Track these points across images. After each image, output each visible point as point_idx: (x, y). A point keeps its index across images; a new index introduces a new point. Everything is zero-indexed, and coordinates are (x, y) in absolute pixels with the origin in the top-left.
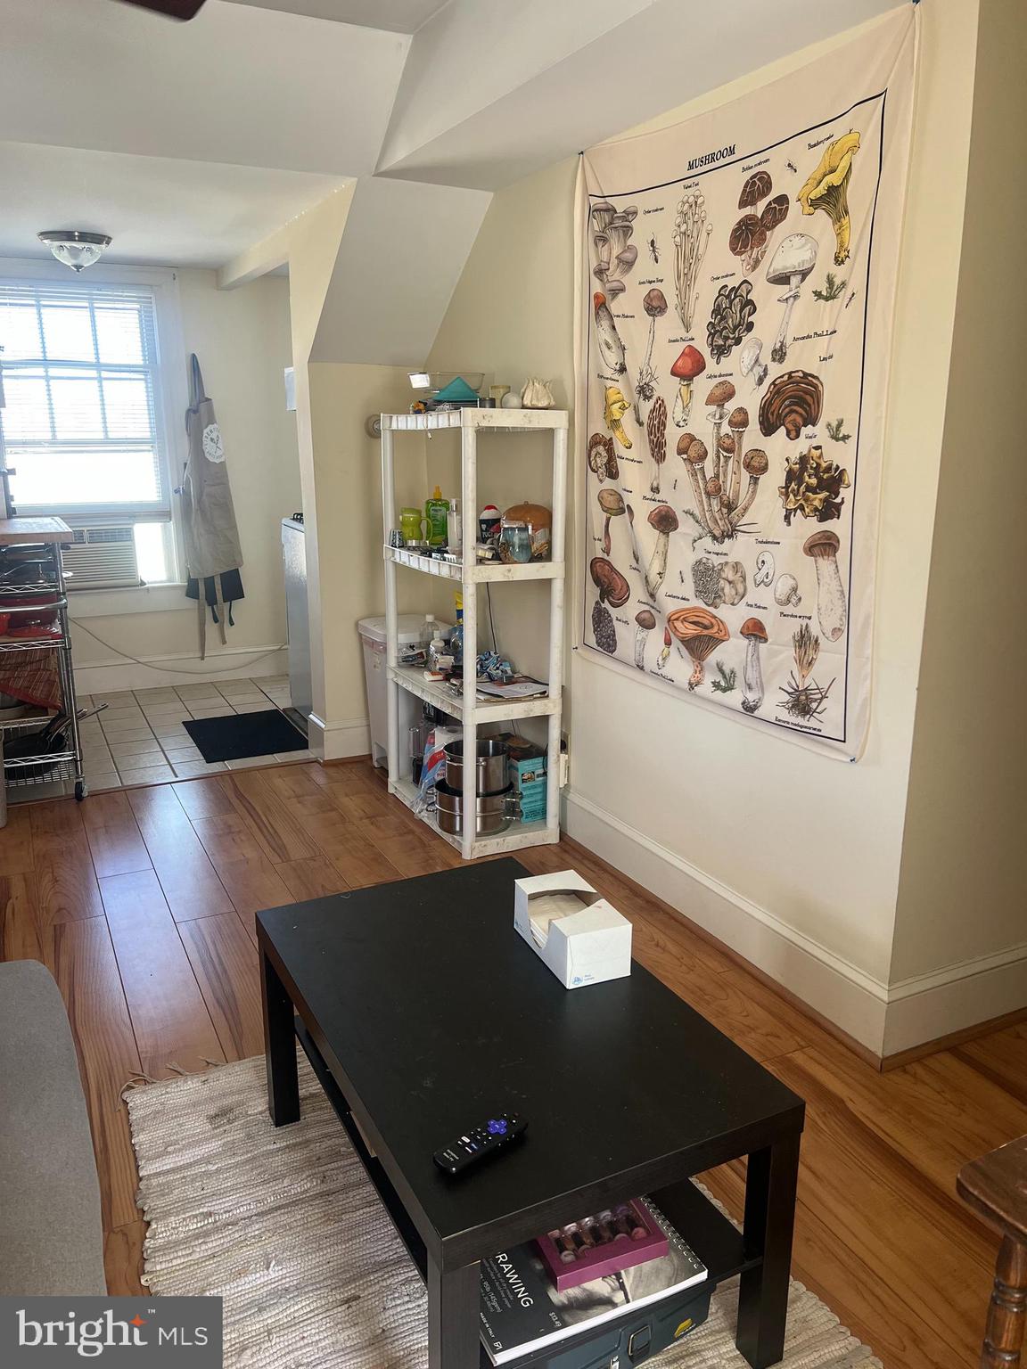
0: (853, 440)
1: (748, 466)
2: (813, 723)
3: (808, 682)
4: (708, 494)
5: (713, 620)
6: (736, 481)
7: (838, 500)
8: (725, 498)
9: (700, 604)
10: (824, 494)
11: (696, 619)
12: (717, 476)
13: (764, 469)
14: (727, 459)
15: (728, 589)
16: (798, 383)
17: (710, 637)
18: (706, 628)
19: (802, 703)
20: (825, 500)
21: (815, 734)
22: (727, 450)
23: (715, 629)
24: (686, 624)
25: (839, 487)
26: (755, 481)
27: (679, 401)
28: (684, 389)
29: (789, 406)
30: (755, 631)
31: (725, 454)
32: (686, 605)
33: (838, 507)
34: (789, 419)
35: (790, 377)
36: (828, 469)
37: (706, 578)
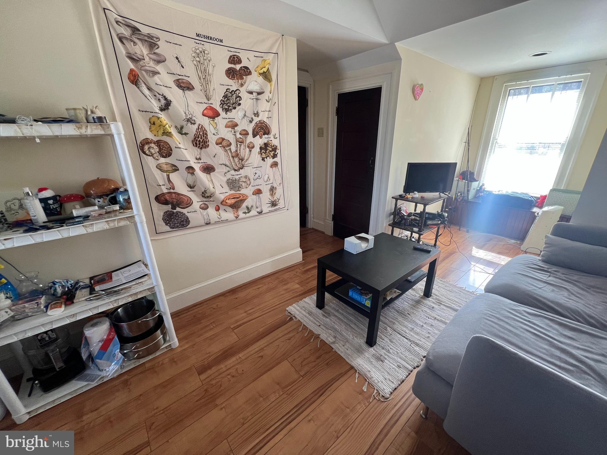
0: (278, 139)
1: (248, 147)
2: (278, 207)
3: (275, 198)
4: (233, 157)
5: (240, 195)
6: (244, 152)
7: (276, 153)
8: (240, 157)
9: (233, 192)
10: (273, 152)
11: (233, 197)
12: (237, 151)
13: (253, 147)
14: (240, 145)
15: (243, 184)
16: (262, 123)
17: (241, 200)
18: (238, 198)
19: (274, 204)
20: (274, 154)
21: (279, 208)
22: (241, 143)
23: (242, 197)
24: (230, 200)
25: (276, 150)
26: (250, 151)
27: (211, 126)
28: (212, 122)
29: (260, 129)
30: (258, 192)
31: (240, 144)
32: (227, 194)
33: (276, 155)
34: (260, 133)
35: (260, 122)
36: (274, 146)
37: (233, 184)
